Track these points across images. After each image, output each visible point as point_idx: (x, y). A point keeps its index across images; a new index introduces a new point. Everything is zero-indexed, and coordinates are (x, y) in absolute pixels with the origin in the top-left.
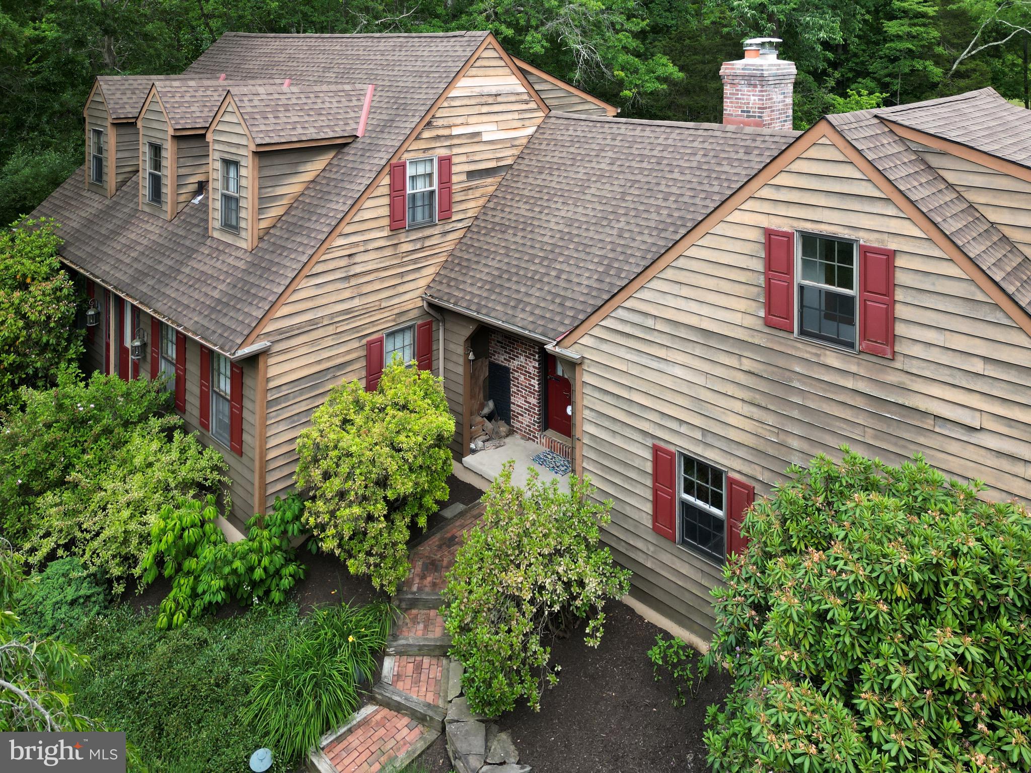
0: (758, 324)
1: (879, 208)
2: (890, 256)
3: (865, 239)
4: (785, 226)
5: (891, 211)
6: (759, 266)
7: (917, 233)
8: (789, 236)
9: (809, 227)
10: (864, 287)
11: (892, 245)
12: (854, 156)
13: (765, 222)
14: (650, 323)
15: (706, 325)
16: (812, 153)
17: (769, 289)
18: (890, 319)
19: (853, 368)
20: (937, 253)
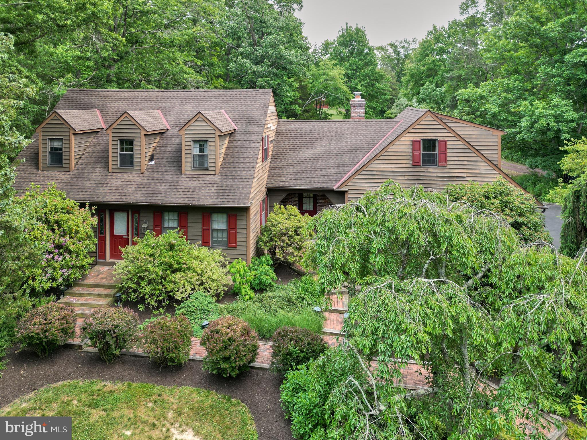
0: (410, 166)
1: (443, 131)
2: (445, 142)
3: (439, 139)
4: (418, 139)
5: (446, 131)
6: (410, 150)
7: (452, 135)
8: (419, 141)
9: (425, 138)
10: (440, 150)
11: (446, 139)
12: (436, 119)
13: (412, 139)
14: (374, 173)
15: (394, 169)
16: (426, 119)
17: (413, 156)
18: (446, 157)
19: (437, 171)
20: (457, 139)
